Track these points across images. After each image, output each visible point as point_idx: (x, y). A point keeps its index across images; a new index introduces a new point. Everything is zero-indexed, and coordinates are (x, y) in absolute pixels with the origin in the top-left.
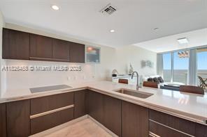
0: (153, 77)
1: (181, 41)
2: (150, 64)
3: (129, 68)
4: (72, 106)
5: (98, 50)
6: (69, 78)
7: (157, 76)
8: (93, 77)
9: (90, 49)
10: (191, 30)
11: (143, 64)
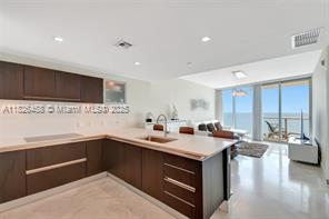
0: (206, 123)
1: (239, 75)
2: (204, 104)
3: (172, 110)
4: (84, 160)
5: (123, 86)
7: (214, 122)
9: (111, 84)
10: (253, 61)
11: (194, 104)
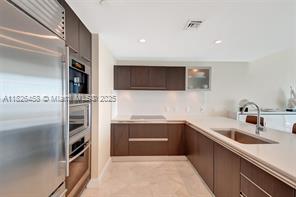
6: (168, 109)
8: (201, 110)
9: (195, 70)
